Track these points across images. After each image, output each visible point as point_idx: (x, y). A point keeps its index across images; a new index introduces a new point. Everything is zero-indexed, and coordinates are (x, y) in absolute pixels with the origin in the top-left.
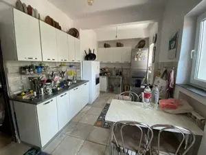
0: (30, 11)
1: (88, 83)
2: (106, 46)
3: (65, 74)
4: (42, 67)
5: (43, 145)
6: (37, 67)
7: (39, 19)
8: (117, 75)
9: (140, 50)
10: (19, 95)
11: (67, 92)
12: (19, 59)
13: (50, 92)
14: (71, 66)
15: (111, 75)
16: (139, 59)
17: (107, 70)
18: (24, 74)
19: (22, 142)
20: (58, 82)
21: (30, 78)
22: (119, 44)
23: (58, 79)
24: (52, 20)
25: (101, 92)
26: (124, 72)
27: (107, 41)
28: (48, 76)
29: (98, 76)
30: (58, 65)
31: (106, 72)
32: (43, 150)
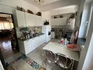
0: (21, 9)
1: (44, 35)
2: (55, 17)
3: (36, 31)
4: (27, 29)
5: (26, 54)
6: (25, 29)
7: (25, 12)
8: (60, 31)
9: (71, 19)
10: (20, 38)
11: (35, 38)
12: (19, 26)
13: (29, 37)
14: (38, 28)
15: (57, 31)
16: (70, 24)
17: (55, 29)
18: (21, 31)
19: (21, 53)
20: (33, 34)
21: (23, 32)
22: (61, 17)
23: (33, 33)
24: (29, 11)
25: (52, 39)
26: (63, 30)
27: (56, 15)
28: (29, 31)
29: (50, 32)
30: (33, 27)
31: (55, 30)
32: (26, 56)
